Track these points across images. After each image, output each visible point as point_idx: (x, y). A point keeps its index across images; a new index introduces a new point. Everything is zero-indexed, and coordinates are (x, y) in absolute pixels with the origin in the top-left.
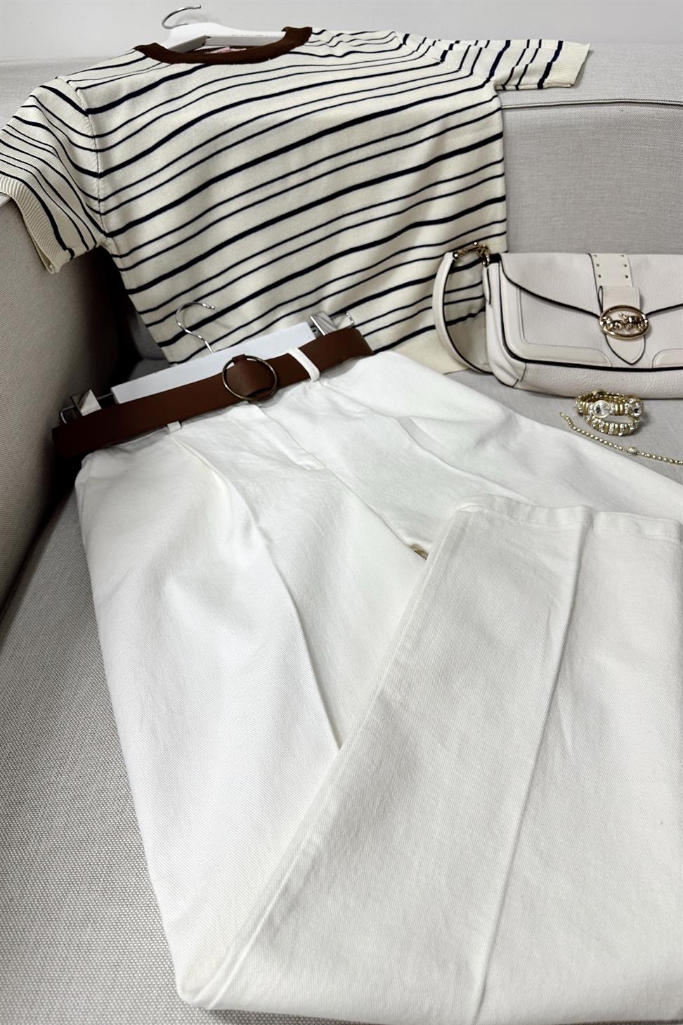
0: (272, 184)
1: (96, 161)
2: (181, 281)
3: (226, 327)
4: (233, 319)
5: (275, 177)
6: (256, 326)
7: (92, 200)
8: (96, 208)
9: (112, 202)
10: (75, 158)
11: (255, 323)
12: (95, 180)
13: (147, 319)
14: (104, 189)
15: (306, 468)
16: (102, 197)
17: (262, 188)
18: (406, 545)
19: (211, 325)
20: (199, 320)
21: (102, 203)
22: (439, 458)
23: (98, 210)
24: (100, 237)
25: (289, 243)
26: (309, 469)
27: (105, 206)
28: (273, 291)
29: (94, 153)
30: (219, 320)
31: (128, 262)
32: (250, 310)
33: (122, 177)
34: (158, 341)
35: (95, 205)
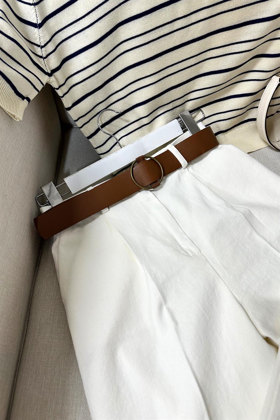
0: (163, 27)
1: (35, 14)
2: (99, 96)
3: (127, 121)
4: (131, 116)
5: (166, 22)
6: (145, 121)
7: (36, 47)
8: (40, 54)
9: (50, 47)
10: (19, 12)
11: (144, 119)
12: (36, 30)
13: (79, 124)
14: (44, 36)
15: (189, 253)
16: (43, 45)
17: (155, 31)
18: (262, 336)
19: (117, 120)
20: (110, 118)
21: (43, 49)
22: (269, 243)
23: (41, 55)
24: (45, 79)
25: (169, 68)
26: (191, 255)
27: (46, 51)
28: (157, 99)
29: (32, 6)
30: (122, 117)
31: (65, 89)
32: (142, 111)
33: (55, 23)
34: (87, 136)
35: (38, 51)
